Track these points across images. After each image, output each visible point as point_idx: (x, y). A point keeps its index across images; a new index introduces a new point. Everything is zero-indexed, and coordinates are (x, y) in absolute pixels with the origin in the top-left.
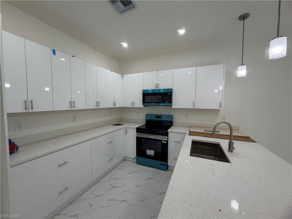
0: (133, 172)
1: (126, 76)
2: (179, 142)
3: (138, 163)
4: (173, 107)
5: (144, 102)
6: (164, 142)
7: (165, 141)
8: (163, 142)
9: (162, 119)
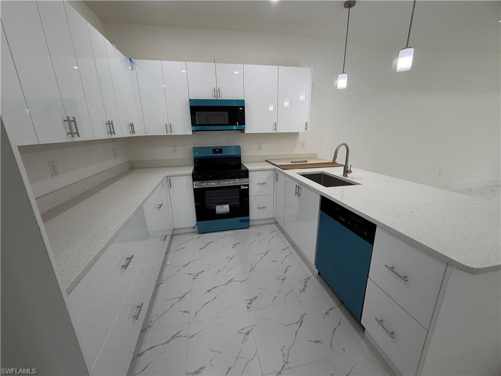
0: (206, 246)
1: (139, 63)
2: (264, 183)
3: (202, 231)
4: (246, 131)
5: (193, 123)
6: (244, 188)
7: (245, 185)
8: (242, 187)
9: (224, 154)
